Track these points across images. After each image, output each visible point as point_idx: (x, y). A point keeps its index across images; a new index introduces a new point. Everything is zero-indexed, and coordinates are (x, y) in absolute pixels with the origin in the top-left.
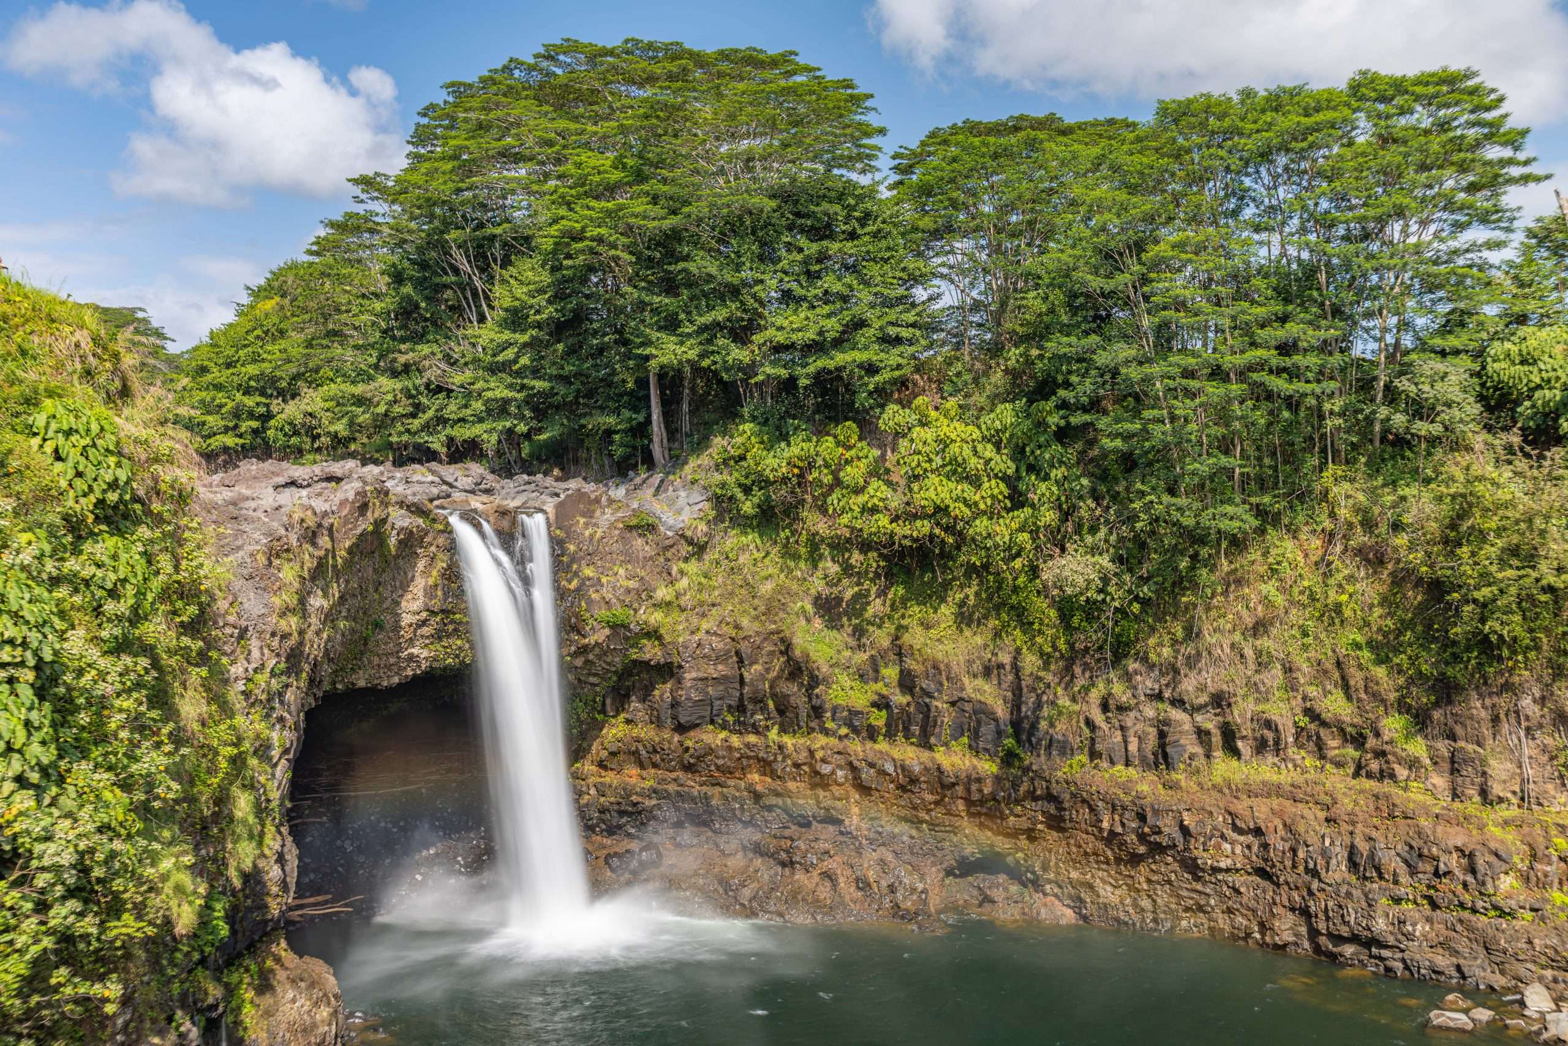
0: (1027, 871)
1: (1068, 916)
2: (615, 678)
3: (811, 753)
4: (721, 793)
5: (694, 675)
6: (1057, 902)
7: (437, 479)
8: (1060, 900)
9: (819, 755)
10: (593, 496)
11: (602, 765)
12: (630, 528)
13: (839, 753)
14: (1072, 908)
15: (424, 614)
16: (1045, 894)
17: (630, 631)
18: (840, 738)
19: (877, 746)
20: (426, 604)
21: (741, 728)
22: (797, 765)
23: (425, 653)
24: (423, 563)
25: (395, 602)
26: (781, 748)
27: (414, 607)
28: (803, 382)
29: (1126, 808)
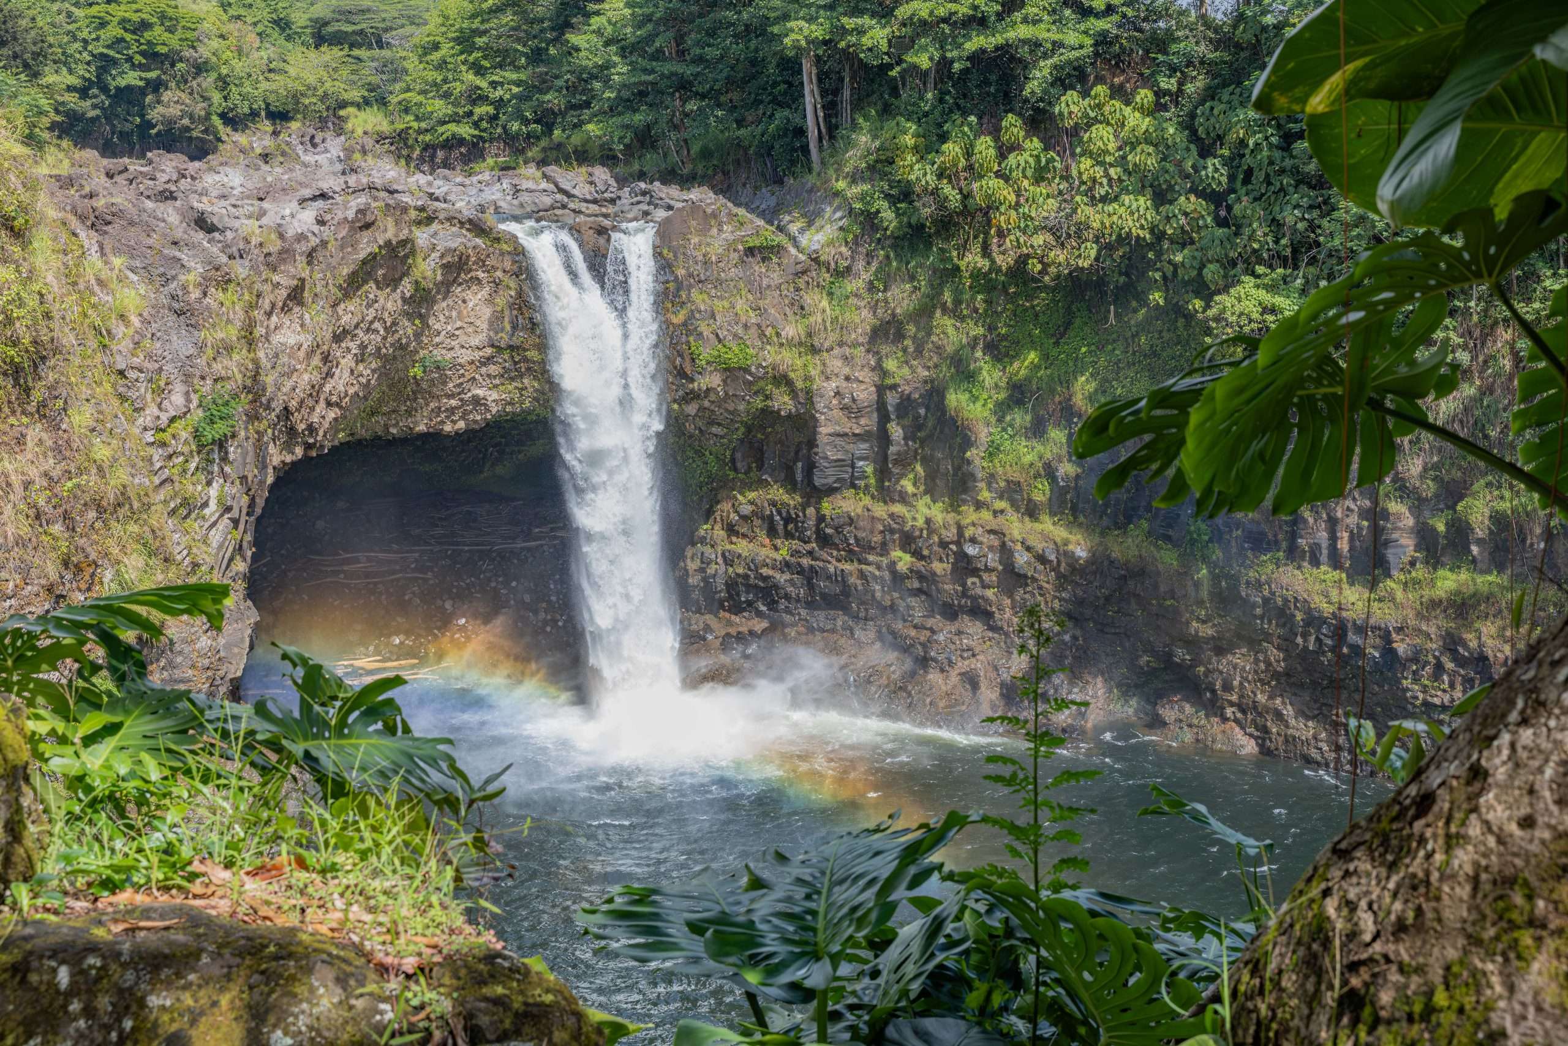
0: (1207, 689)
1: (1249, 747)
2: (743, 429)
3: (960, 529)
4: (861, 571)
5: (830, 430)
6: (1237, 729)
7: (551, 187)
8: (1243, 728)
9: (968, 533)
10: (709, 211)
11: (731, 530)
12: (750, 251)
13: (991, 532)
14: (1256, 738)
15: (489, 351)
16: (1225, 719)
17: (751, 374)
18: (995, 513)
19: (1038, 526)
20: (490, 338)
21: (886, 495)
22: (944, 545)
23: (494, 395)
24: (487, 290)
25: (452, 336)
26: (928, 521)
27: (476, 341)
28: (957, 66)
29: (1324, 621)
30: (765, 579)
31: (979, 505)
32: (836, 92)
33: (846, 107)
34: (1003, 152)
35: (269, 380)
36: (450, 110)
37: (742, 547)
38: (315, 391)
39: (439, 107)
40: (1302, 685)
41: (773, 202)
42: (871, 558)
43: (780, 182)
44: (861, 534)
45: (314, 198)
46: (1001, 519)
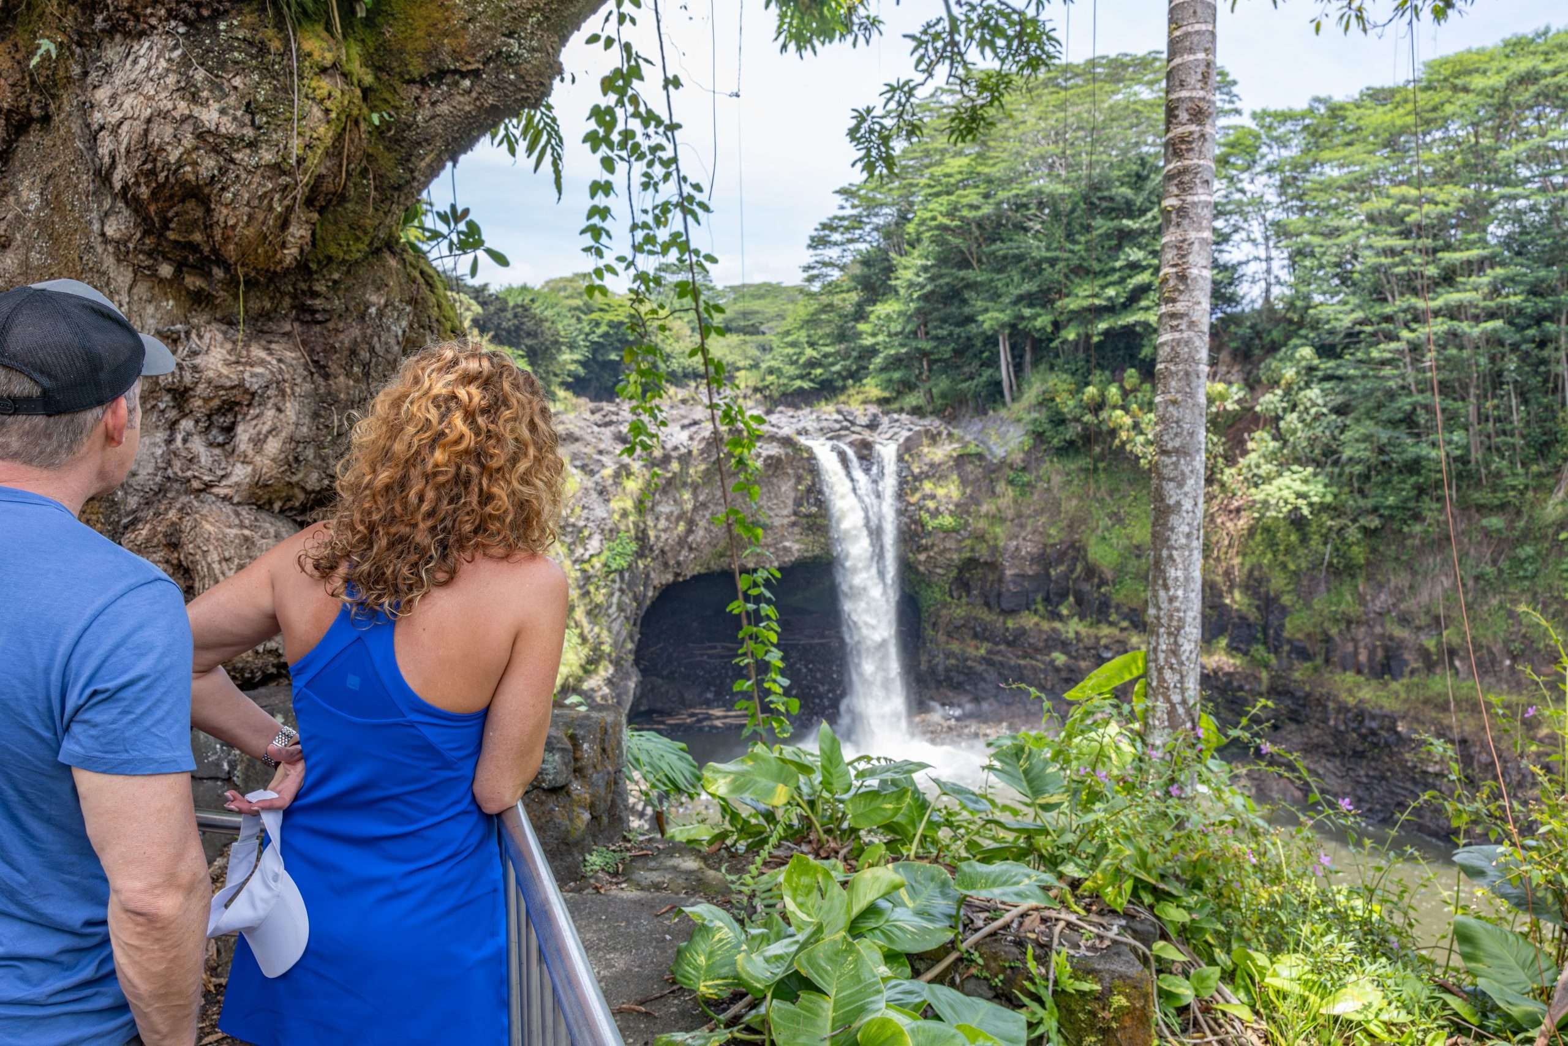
2: (956, 571)
3: (1098, 640)
4: (1032, 665)
5: (1012, 572)
9: (1103, 642)
10: (936, 431)
11: (949, 635)
12: (962, 456)
13: (1118, 641)
14: (1301, 790)
15: (793, 518)
17: (960, 535)
18: (1121, 629)
20: (794, 510)
21: (1049, 615)
22: (1086, 648)
23: (796, 547)
24: (793, 481)
25: (770, 509)
26: (1077, 633)
27: (785, 512)
28: (1096, 339)
29: (1348, 710)
30: (970, 668)
31: (1111, 624)
32: (1021, 357)
33: (1028, 368)
34: (1125, 393)
35: (652, 534)
36: (797, 372)
37: (955, 646)
38: (682, 542)
39: (791, 370)
40: (1334, 755)
41: (980, 426)
42: (1039, 657)
43: (985, 413)
44: (1032, 641)
45: (691, 425)
46: (1125, 634)
